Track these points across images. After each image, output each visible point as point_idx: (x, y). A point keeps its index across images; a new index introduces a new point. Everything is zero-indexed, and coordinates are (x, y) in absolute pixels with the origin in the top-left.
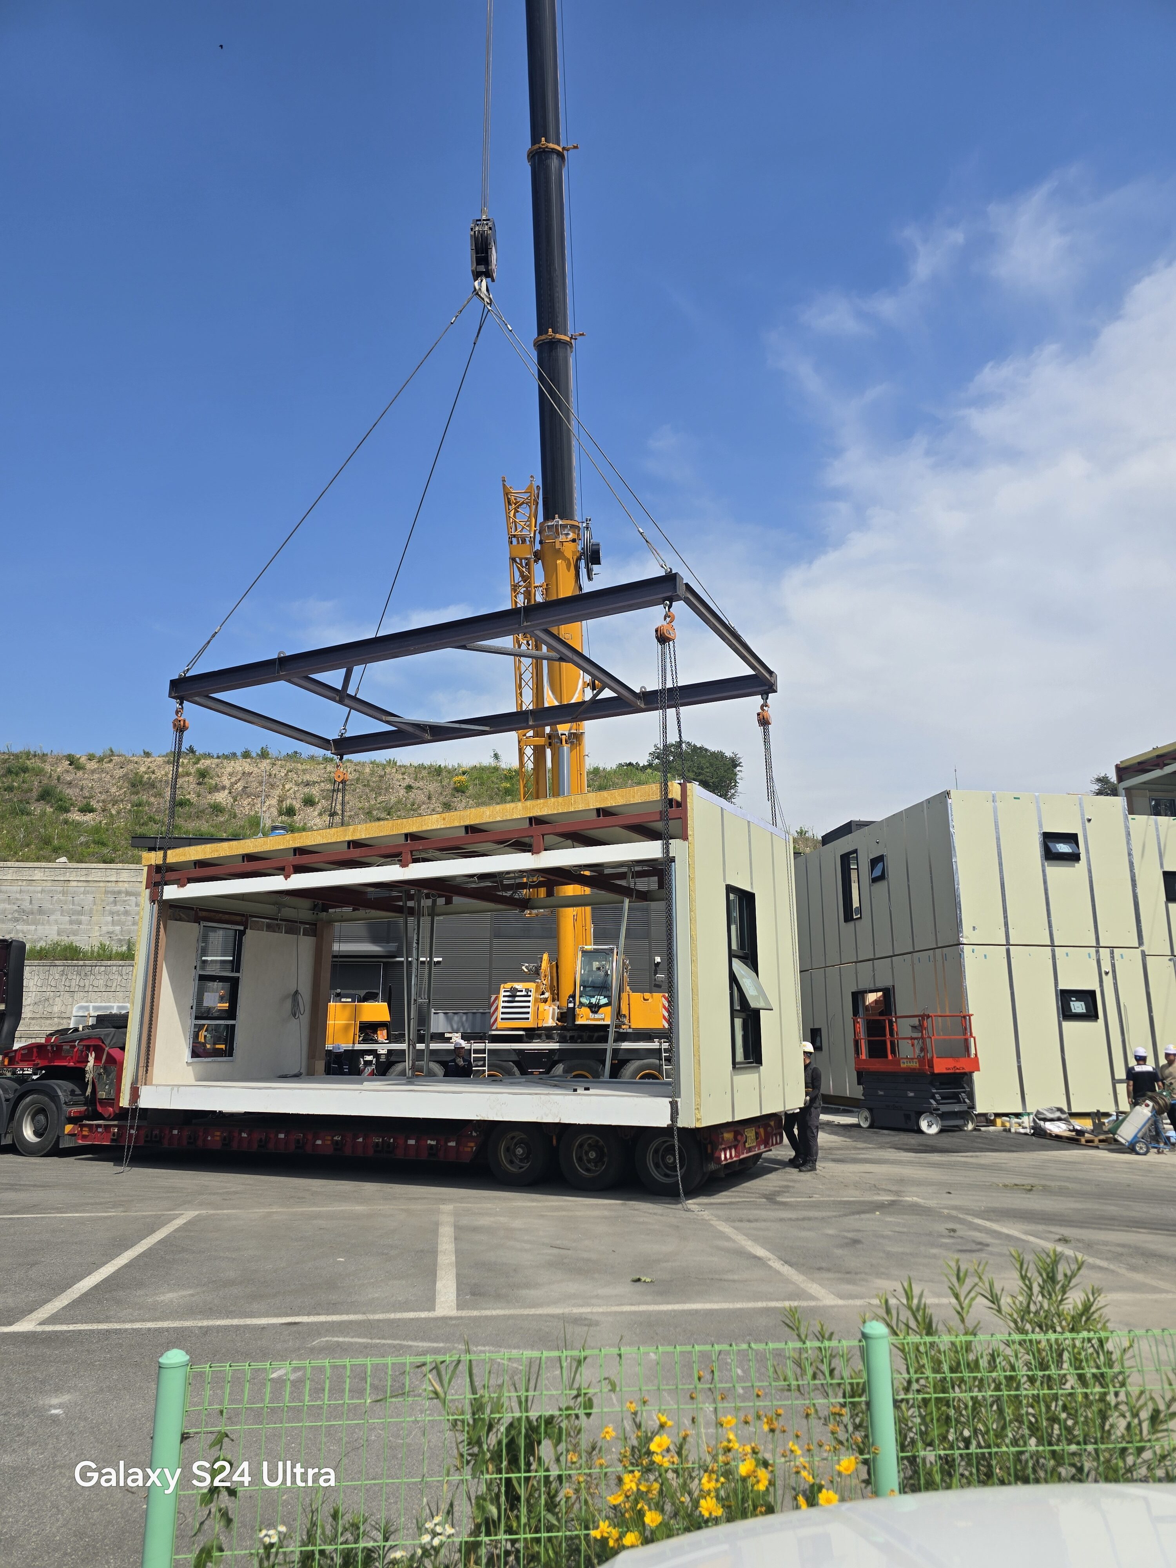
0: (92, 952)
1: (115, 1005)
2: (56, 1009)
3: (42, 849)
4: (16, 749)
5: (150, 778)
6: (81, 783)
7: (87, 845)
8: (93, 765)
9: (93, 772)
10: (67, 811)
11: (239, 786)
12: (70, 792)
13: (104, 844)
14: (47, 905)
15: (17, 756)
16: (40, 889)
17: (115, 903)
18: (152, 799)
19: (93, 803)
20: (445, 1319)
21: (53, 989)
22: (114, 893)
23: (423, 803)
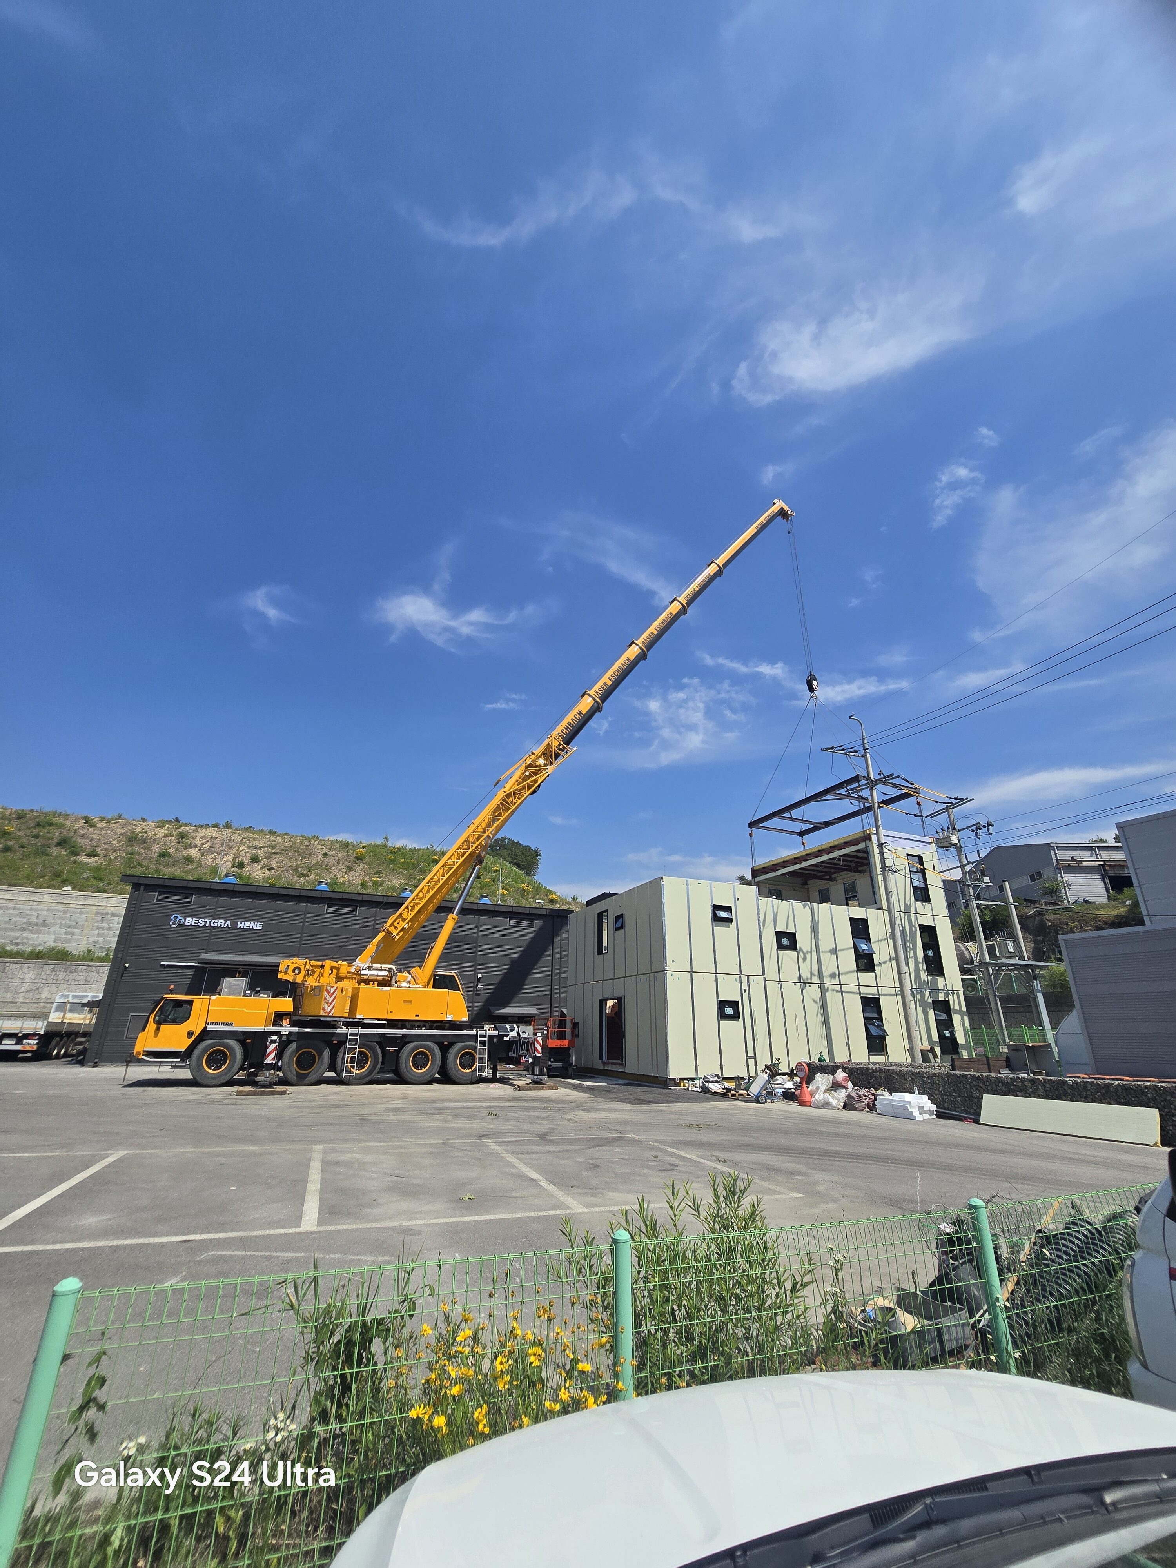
0: (79, 955)
1: (90, 994)
2: (43, 996)
3: (53, 880)
4: (47, 809)
5: (143, 836)
6: (91, 836)
7: (88, 879)
8: (103, 824)
9: (102, 829)
10: (77, 854)
11: (207, 846)
12: (82, 841)
13: (101, 880)
14: (50, 920)
15: (46, 815)
16: (46, 908)
17: (102, 921)
18: (142, 851)
19: (98, 851)
20: (307, 1233)
21: (43, 981)
22: (102, 914)
23: (334, 866)
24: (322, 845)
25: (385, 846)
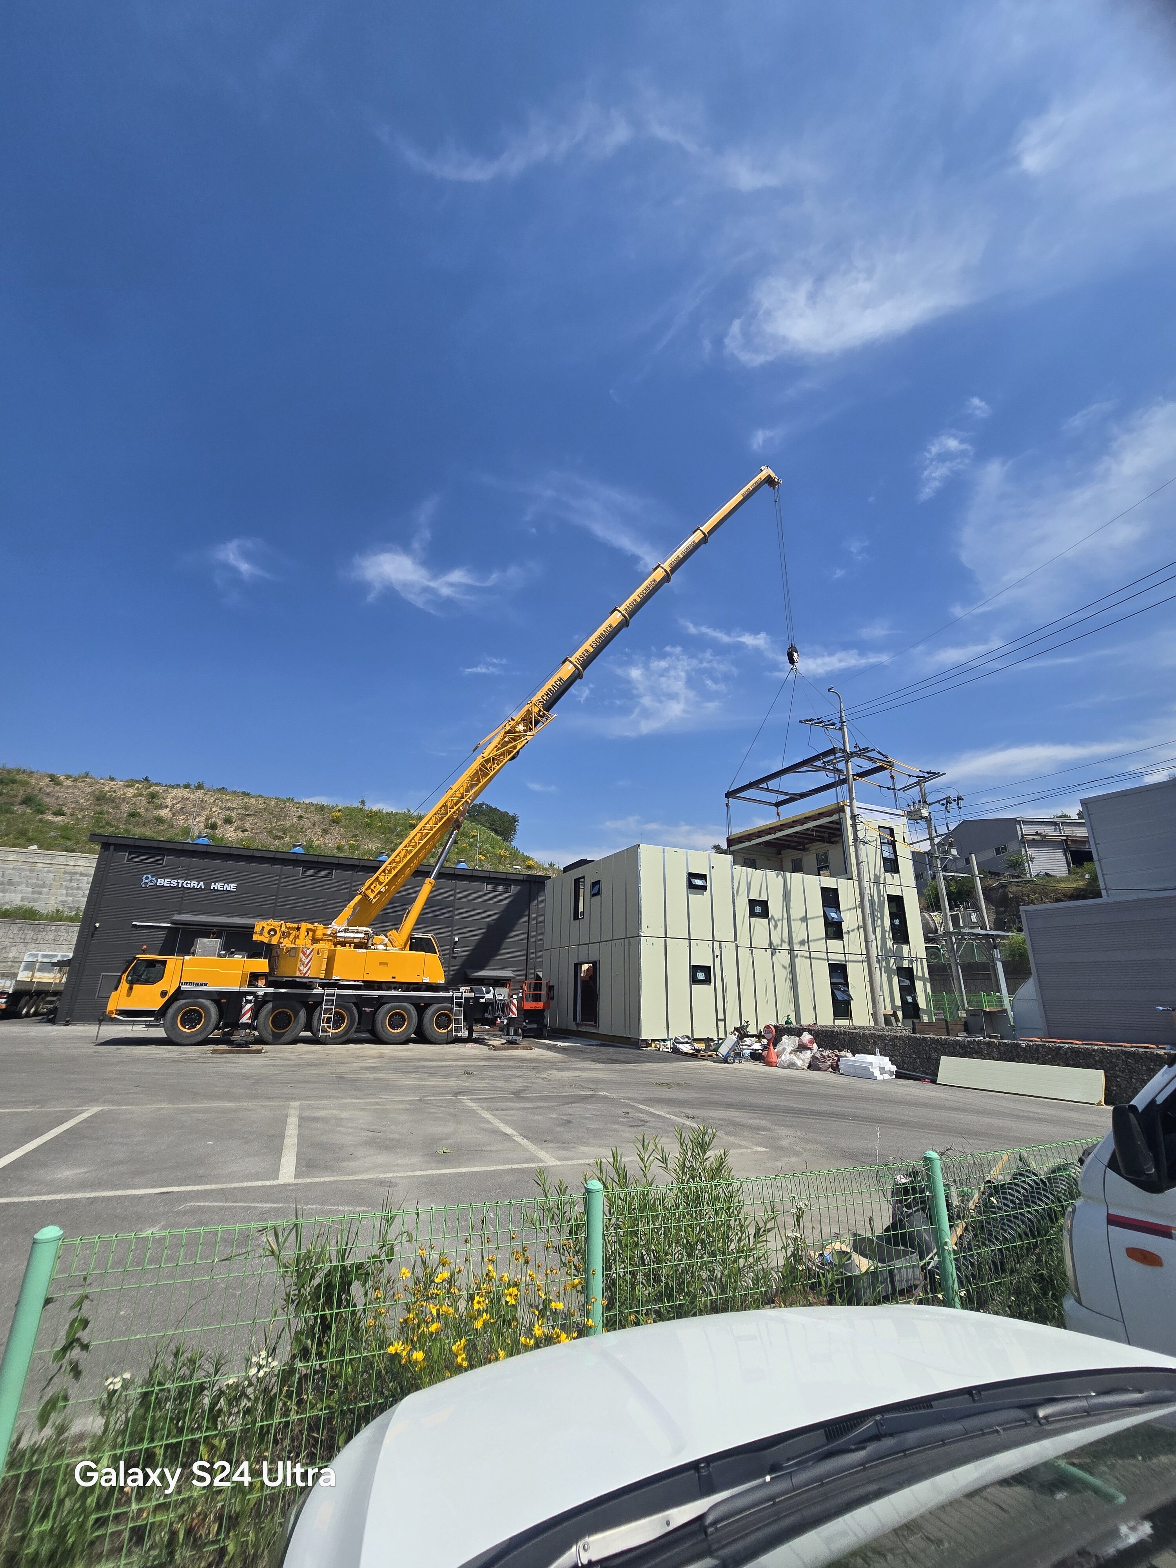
0: (47, 915)
1: (60, 953)
3: (18, 839)
5: (111, 795)
6: (57, 795)
7: (54, 837)
8: (69, 783)
9: (68, 787)
10: (43, 813)
11: (179, 806)
12: (48, 800)
13: (69, 839)
14: (16, 879)
15: (9, 771)
17: (72, 881)
18: (111, 810)
19: (65, 809)
20: (284, 1186)
21: (11, 940)
22: (70, 873)
23: (309, 828)
24: (297, 808)
25: (362, 810)
